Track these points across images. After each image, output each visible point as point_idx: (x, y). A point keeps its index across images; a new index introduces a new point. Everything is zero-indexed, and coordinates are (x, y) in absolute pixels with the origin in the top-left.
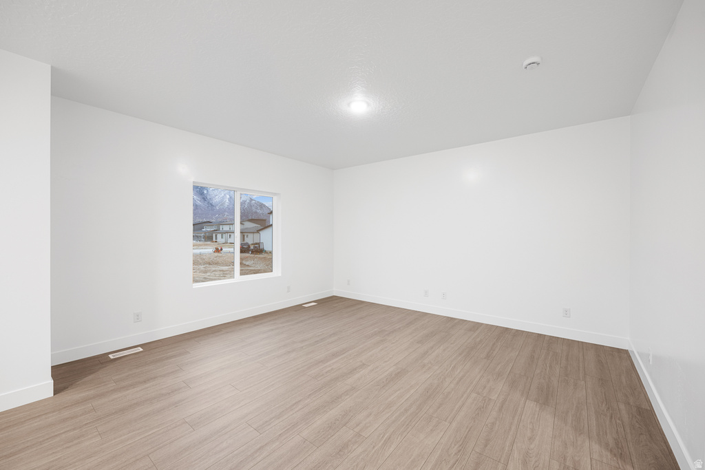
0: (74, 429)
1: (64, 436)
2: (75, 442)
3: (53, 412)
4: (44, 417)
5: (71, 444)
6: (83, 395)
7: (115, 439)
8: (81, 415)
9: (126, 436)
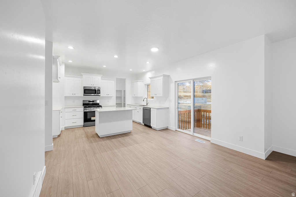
0: (258, 172)
1: (253, 171)
2: (254, 175)
3: (259, 164)
4: (255, 163)
5: (252, 175)
6: (274, 166)
7: (264, 185)
8: (265, 171)
9: (268, 188)
